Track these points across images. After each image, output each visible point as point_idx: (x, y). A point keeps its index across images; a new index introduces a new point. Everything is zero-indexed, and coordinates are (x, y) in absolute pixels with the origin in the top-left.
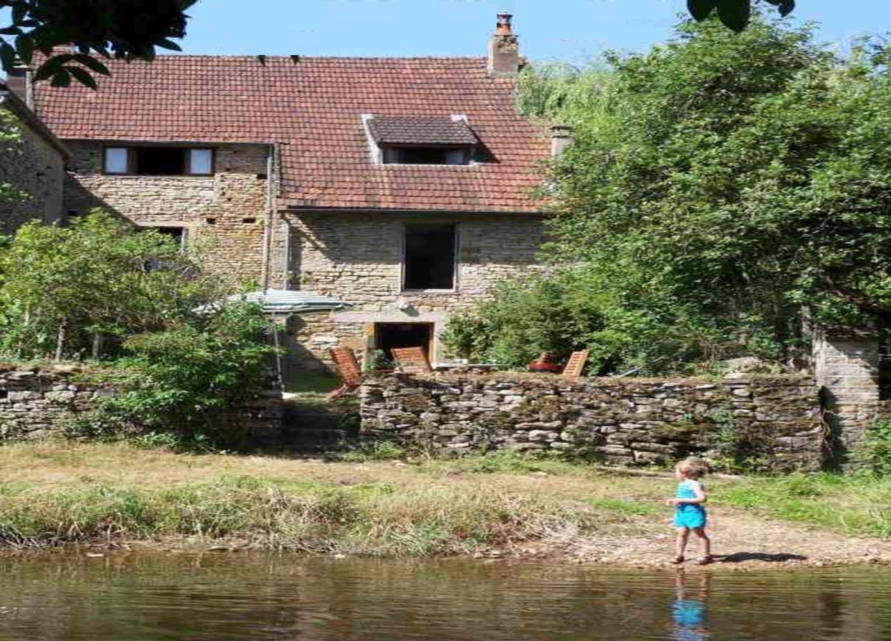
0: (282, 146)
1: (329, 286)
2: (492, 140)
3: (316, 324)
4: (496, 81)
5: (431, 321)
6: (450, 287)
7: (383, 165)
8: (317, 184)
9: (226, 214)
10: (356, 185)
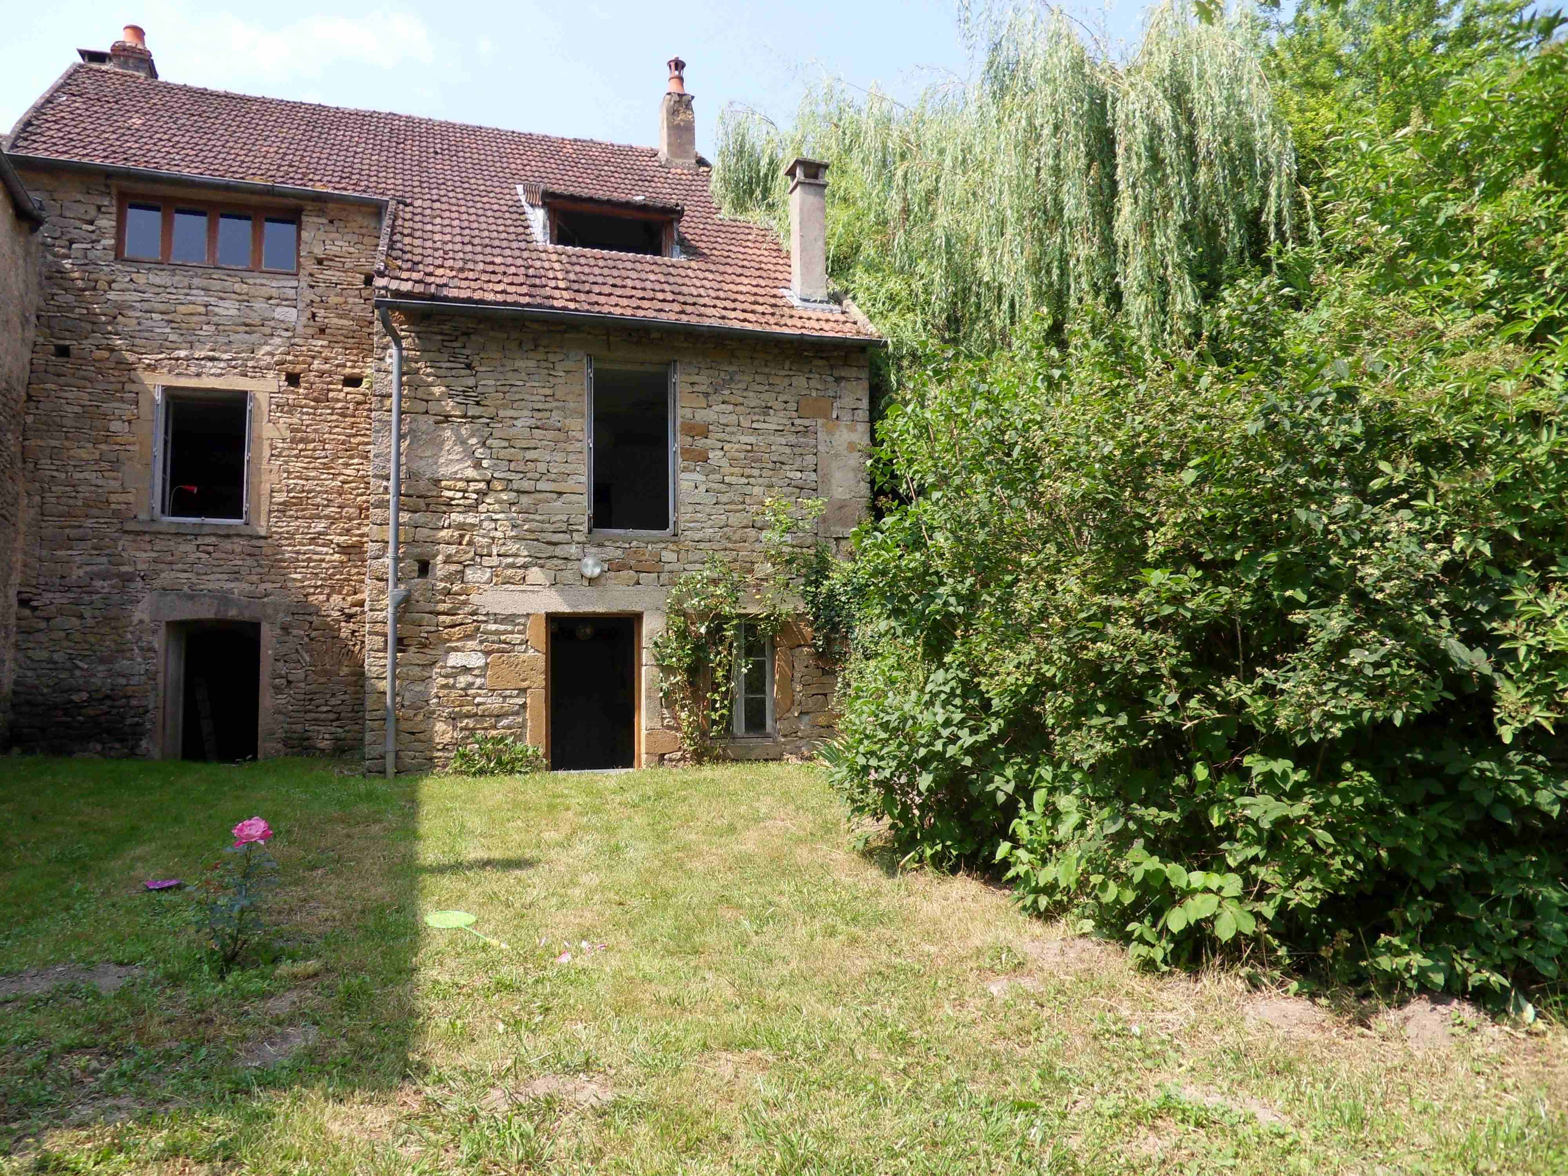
0: (401, 206)
1: (471, 519)
2: (691, 230)
3: (448, 619)
4: (673, 171)
5: (638, 609)
6: (664, 525)
7: (550, 247)
8: (450, 263)
9: (316, 364)
10: (513, 270)
